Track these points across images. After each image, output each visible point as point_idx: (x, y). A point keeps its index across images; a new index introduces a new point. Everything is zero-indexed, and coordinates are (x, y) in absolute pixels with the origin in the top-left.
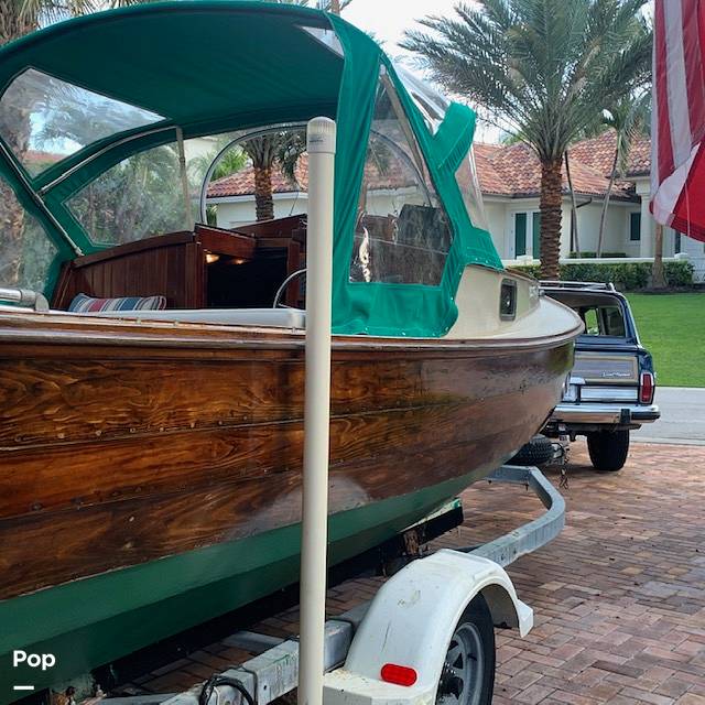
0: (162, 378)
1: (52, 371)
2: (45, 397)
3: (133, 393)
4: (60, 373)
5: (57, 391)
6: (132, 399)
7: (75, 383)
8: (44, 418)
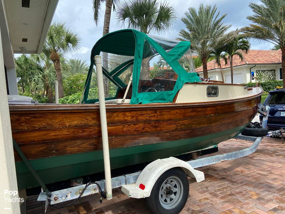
0: (56, 117)
1: (23, 116)
2: (21, 121)
3: (48, 120)
4: (25, 116)
5: (24, 120)
6: (47, 121)
7: (29, 118)
8: (21, 125)
